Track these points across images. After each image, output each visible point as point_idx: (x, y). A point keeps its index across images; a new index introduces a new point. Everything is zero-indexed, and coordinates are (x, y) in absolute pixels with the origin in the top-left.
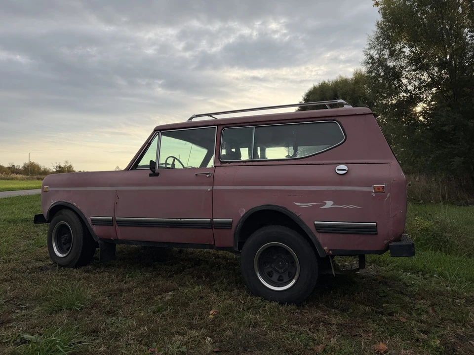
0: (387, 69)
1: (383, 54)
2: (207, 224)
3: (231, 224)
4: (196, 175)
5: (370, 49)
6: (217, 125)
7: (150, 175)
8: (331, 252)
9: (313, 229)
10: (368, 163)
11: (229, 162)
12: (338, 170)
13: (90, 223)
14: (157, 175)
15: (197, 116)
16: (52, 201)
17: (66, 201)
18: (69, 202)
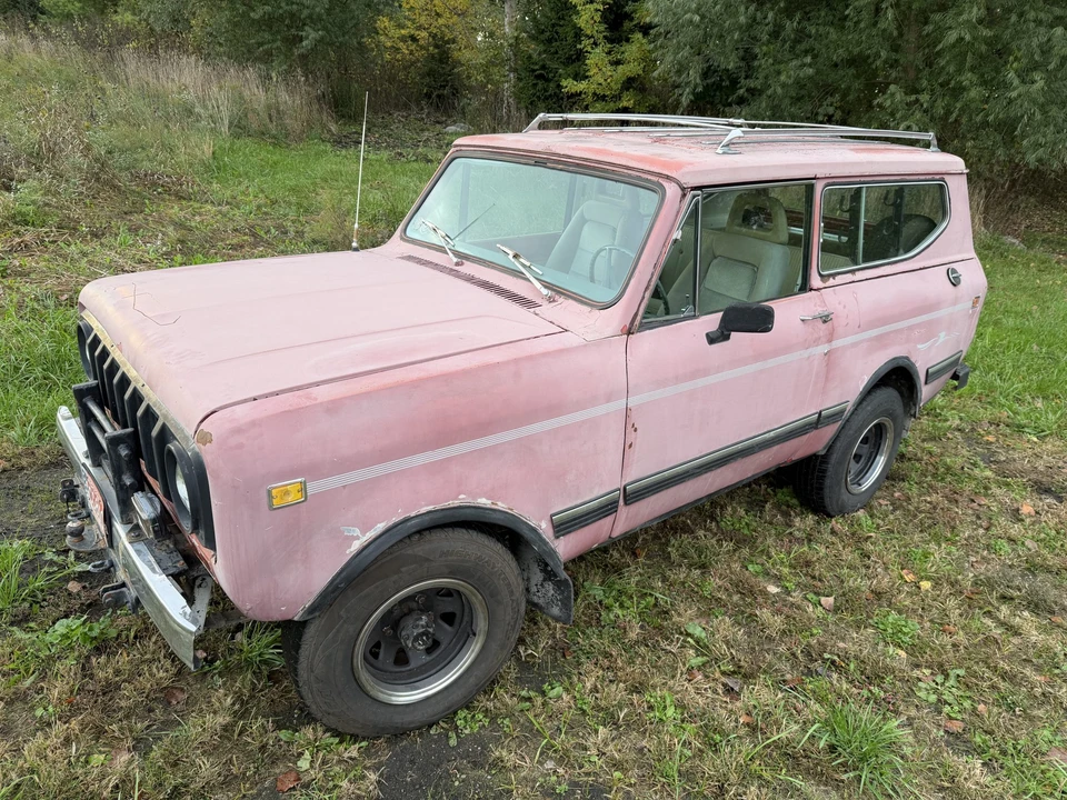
2: (810, 425)
3: (845, 412)
4: (804, 320)
6: (818, 180)
9: (923, 381)
10: (964, 260)
11: (833, 275)
12: (954, 277)
13: (548, 535)
14: (727, 335)
16: (357, 532)
17: (438, 507)
18: (456, 503)
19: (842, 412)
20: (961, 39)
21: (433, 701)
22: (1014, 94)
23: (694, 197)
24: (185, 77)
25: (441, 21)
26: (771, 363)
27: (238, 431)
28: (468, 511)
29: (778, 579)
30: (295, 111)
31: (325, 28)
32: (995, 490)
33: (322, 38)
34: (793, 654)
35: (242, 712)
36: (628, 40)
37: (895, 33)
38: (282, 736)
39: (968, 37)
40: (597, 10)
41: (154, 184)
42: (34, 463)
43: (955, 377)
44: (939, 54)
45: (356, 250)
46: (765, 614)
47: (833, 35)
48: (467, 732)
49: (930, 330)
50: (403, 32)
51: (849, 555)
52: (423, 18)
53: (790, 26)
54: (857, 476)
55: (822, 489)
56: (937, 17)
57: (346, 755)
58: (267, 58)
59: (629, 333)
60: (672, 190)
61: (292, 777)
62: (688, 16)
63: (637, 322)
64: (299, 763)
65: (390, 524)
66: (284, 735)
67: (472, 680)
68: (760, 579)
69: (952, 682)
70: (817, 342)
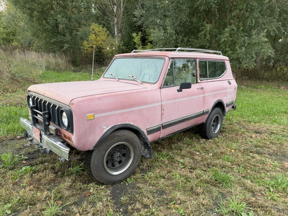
2: (201, 114)
4: (197, 89)
6: (197, 58)
9: (226, 106)
11: (203, 80)
12: (229, 83)
13: (146, 134)
16: (105, 127)
17: (122, 123)
18: (126, 123)
19: (208, 111)
20: (225, 41)
21: (121, 174)
22: (238, 52)
23: (172, 60)
24: (33, 56)
25: (99, 43)
26: (192, 98)
27: (80, 102)
28: (129, 125)
29: (198, 151)
30: (63, 64)
31: (70, 44)
32: (246, 133)
33: (69, 46)
34: (204, 164)
35: (74, 182)
36: (147, 45)
37: (210, 40)
38: (85, 186)
39: (226, 40)
40: (139, 38)
41: (27, 81)
42: (7, 139)
43: (233, 107)
44: (220, 44)
45: (92, 80)
46: (196, 157)
47: (196, 41)
48: (130, 183)
49: (226, 94)
50: (89, 45)
51: (214, 146)
52: (94, 42)
53: (186, 39)
54: (214, 130)
55: (206, 132)
56: (219, 36)
57: (102, 188)
58: (54, 52)
59: (161, 88)
60: (167, 59)
61: (89, 193)
62: (161, 37)
63: (162, 86)
64: (90, 191)
65: (112, 126)
66: (85, 185)
67: (130, 170)
68: (194, 151)
69: (241, 167)
70: (201, 94)
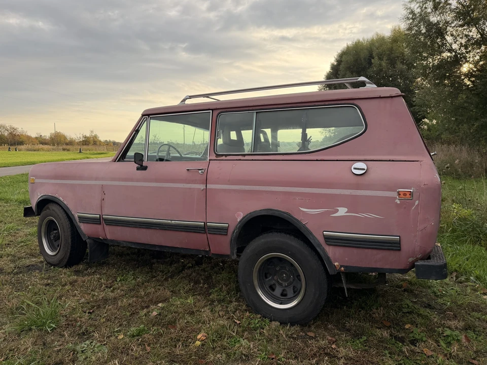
0: (430, 25)
1: (426, 8)
2: (200, 228)
3: (227, 230)
4: (188, 170)
5: (410, 2)
6: (212, 110)
7: (138, 169)
8: (343, 269)
9: (322, 240)
10: (393, 161)
11: (226, 155)
12: (355, 169)
13: (77, 220)
14: (145, 168)
15: (191, 97)
16: (39, 194)
17: (52, 195)
19: (224, 228)
23: (144, 118)
28: (57, 199)
